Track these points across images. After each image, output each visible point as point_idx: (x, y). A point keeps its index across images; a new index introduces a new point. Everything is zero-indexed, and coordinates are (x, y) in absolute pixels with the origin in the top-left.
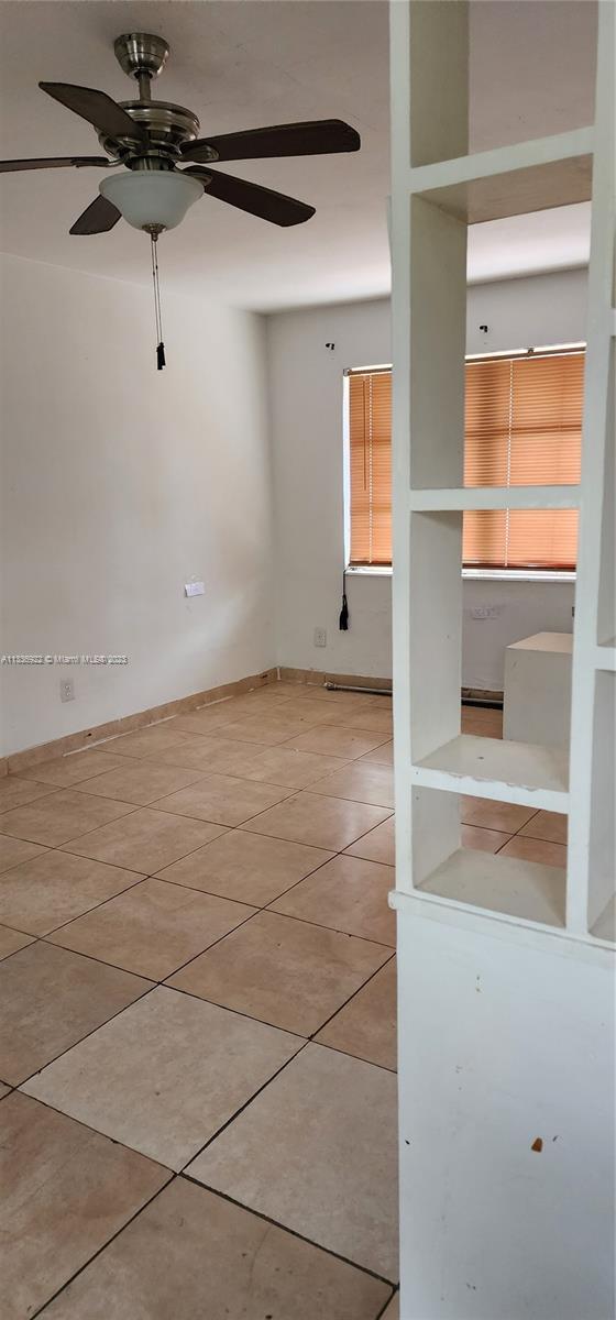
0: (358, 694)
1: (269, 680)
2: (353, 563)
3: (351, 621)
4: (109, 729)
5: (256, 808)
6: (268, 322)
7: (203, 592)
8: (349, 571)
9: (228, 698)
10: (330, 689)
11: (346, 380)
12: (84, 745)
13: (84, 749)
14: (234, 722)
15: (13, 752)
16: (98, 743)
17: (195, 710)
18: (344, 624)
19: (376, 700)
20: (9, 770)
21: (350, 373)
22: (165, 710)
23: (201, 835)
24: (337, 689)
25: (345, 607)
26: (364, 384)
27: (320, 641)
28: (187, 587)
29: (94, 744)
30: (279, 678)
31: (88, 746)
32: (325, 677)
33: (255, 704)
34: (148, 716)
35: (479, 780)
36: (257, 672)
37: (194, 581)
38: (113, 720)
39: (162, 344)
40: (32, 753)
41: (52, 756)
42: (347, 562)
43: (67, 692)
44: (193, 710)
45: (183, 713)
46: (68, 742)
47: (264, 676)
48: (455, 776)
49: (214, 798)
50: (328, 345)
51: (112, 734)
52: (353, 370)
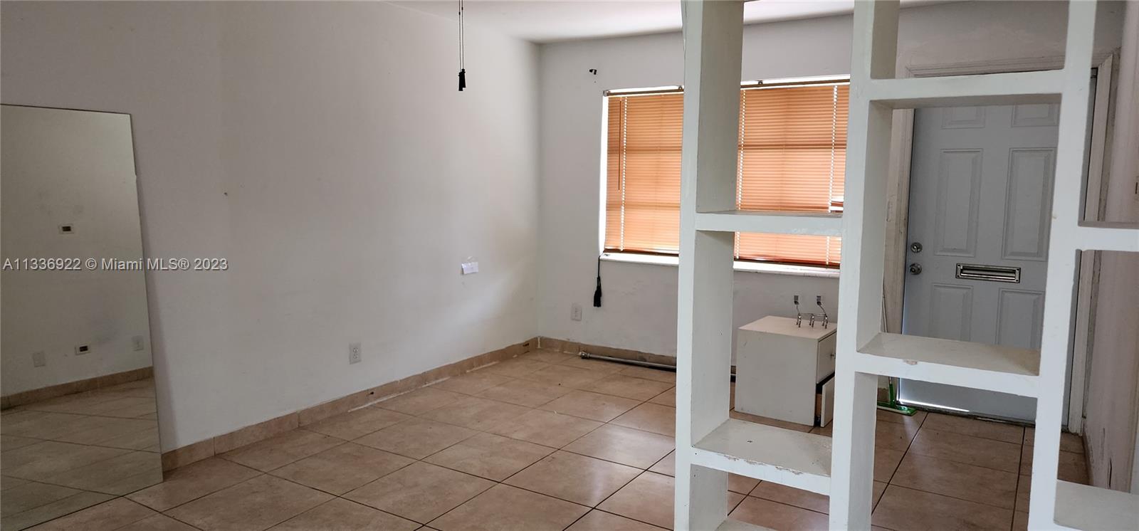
0: (608, 363)
1: (530, 348)
2: (606, 250)
3: (604, 299)
4: (390, 388)
5: (519, 465)
6: (541, 49)
7: (477, 271)
8: (603, 257)
9: (494, 363)
10: (584, 358)
11: (606, 100)
12: (367, 402)
13: (366, 406)
14: (499, 385)
15: (304, 408)
16: (379, 401)
17: (465, 373)
18: (597, 301)
19: (624, 369)
20: (300, 423)
21: (609, 94)
22: (439, 372)
23: (471, 488)
24: (590, 358)
25: (599, 288)
26: (621, 103)
27: (576, 315)
28: (464, 266)
29: (376, 402)
30: (539, 347)
31: (370, 404)
32: (579, 347)
33: (518, 369)
34: (423, 378)
35: (750, 463)
36: (521, 341)
37: (470, 261)
38: (393, 380)
39: (463, 70)
40: (321, 409)
41: (339, 411)
42: (602, 249)
43: (355, 355)
44: (463, 373)
45: (455, 376)
46: (353, 400)
47: (526, 345)
48: (729, 458)
49: (482, 454)
50: (591, 71)
51: (392, 392)
52: (612, 91)
